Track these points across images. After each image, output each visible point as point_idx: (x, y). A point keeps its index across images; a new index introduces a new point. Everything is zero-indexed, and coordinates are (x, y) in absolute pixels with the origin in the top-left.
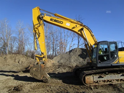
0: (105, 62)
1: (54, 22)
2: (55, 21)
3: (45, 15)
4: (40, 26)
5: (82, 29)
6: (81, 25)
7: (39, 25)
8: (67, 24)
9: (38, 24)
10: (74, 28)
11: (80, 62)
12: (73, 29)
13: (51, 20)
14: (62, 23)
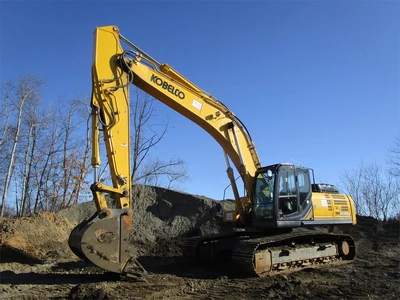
0: (291, 216)
1: (160, 89)
2: (165, 85)
3: (139, 59)
4: (116, 89)
5: (230, 126)
6: (228, 114)
7: (114, 84)
8: (195, 105)
9: (111, 81)
10: (211, 117)
11: (156, 231)
12: (208, 121)
13: (154, 78)
14: (181, 95)
